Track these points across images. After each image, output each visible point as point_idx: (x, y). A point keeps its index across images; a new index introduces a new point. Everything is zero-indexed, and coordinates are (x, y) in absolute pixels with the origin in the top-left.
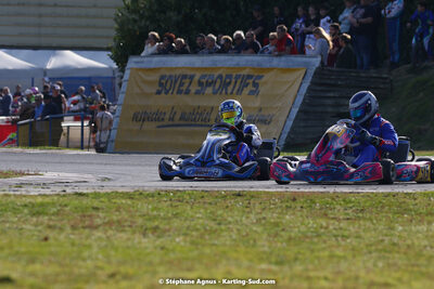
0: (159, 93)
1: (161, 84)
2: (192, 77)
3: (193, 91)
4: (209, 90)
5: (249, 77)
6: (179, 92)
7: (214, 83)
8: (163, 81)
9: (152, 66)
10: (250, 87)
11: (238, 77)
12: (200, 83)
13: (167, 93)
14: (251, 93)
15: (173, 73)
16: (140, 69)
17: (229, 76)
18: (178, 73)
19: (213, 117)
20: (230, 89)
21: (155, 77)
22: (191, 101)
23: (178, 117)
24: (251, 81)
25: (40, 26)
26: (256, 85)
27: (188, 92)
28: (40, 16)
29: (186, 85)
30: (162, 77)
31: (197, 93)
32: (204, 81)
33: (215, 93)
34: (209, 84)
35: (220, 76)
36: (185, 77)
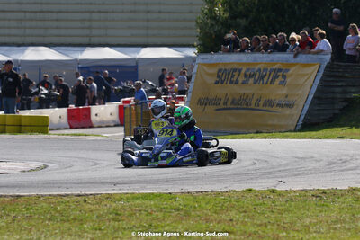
0: (217, 83)
1: (218, 76)
2: (240, 71)
3: (240, 82)
4: (251, 81)
5: (280, 70)
6: (231, 82)
7: (254, 75)
8: (220, 74)
9: (213, 62)
10: (280, 79)
11: (271, 70)
12: (246, 76)
13: (222, 83)
14: (281, 83)
15: (227, 68)
16: (205, 64)
17: (265, 70)
18: (231, 67)
19: (253, 102)
20: (265, 80)
21: (214, 70)
22: (238, 90)
23: (229, 102)
24: (280, 74)
25: (148, 28)
26: (284, 76)
27: (237, 82)
28: (148, 20)
29: (236, 77)
30: (220, 70)
31: (243, 83)
32: (248, 73)
33: (255, 83)
34: (251, 76)
35: (260, 70)
36: (235, 70)
